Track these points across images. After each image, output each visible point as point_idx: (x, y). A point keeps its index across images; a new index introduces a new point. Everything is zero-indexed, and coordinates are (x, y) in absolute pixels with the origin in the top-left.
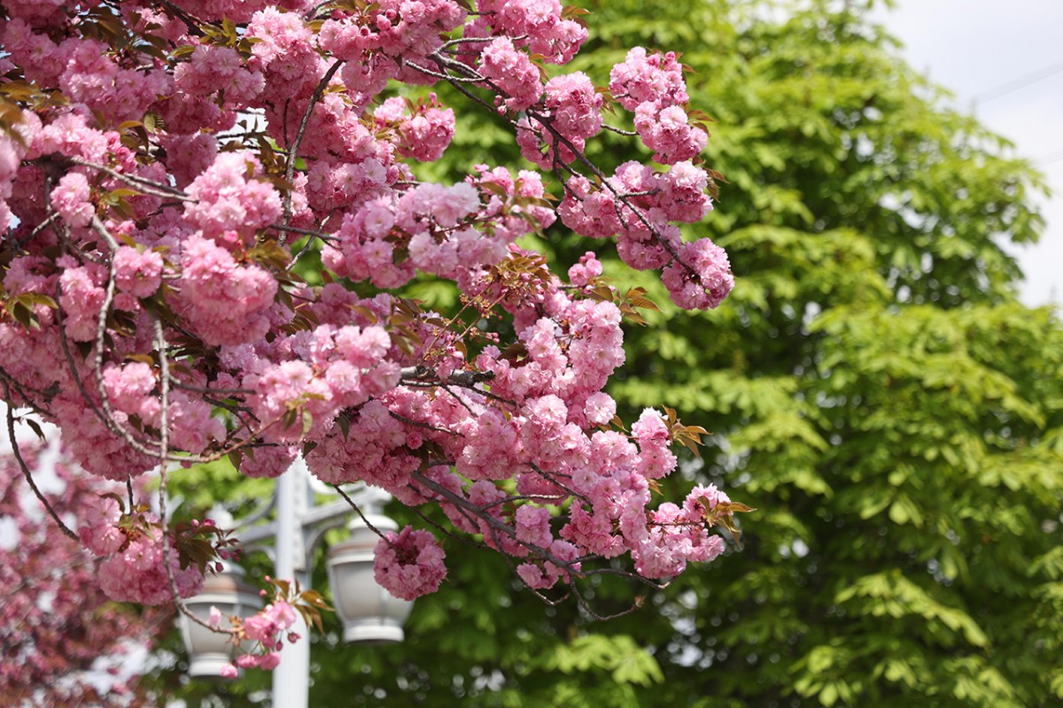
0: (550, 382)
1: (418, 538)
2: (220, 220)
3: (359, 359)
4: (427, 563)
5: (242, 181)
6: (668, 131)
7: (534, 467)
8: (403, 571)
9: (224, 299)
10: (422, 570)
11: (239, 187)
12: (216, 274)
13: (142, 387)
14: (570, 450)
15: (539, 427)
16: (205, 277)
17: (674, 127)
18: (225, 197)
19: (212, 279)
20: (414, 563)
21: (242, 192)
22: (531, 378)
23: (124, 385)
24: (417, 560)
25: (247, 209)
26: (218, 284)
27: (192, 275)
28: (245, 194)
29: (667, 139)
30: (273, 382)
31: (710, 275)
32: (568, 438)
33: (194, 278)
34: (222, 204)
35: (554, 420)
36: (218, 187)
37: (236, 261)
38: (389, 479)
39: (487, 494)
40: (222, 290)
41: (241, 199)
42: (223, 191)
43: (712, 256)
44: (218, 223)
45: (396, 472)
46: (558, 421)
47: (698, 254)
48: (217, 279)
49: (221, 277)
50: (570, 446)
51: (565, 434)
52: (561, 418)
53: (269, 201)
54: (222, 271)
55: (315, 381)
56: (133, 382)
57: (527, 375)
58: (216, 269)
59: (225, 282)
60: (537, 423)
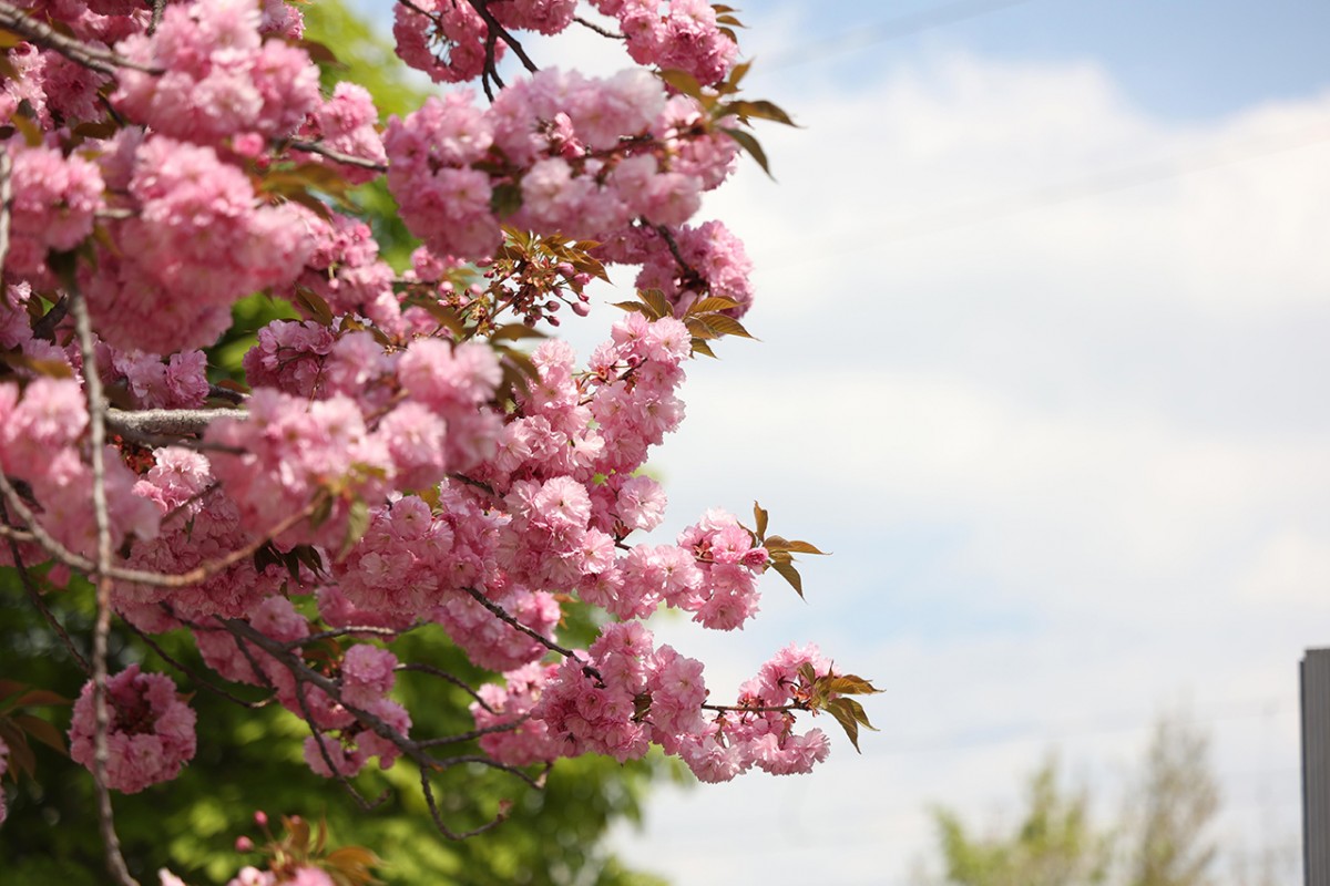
0: (562, 453)
1: (153, 688)
2: (212, 110)
3: (444, 402)
4: (173, 731)
5: (256, 40)
6: (687, 35)
7: (478, 597)
8: (133, 745)
9: (227, 269)
10: (165, 745)
11: (252, 50)
12: (221, 217)
13: (63, 428)
14: (594, 575)
15: (545, 533)
16: (200, 220)
17: (696, 31)
18: (225, 67)
19: (212, 226)
20: (151, 732)
21: (258, 60)
22: (530, 443)
23: (27, 421)
24: (156, 726)
25: (264, 95)
26: (223, 236)
27: (172, 213)
28: (263, 66)
29: (681, 50)
30: (292, 435)
31: (727, 283)
32: (589, 554)
33: (176, 220)
34: (216, 81)
35: (570, 521)
36: (210, 48)
37: (256, 195)
38: (234, 603)
39: (282, 620)
40: (228, 251)
41: (256, 74)
42: (223, 55)
43: (730, 250)
44: (210, 118)
45: (243, 591)
46: (577, 524)
47: (706, 244)
48: (221, 227)
49: (228, 223)
50: (593, 568)
51: (586, 547)
52: (582, 520)
53: (300, 83)
54: (233, 212)
55: (364, 441)
56: (45, 415)
57: (523, 439)
58: (221, 205)
59: (237, 234)
60: (542, 525)
